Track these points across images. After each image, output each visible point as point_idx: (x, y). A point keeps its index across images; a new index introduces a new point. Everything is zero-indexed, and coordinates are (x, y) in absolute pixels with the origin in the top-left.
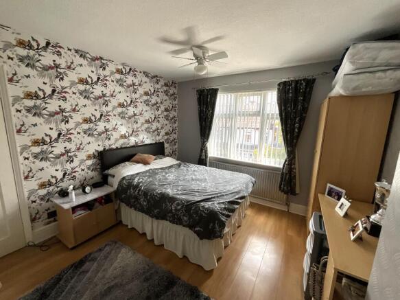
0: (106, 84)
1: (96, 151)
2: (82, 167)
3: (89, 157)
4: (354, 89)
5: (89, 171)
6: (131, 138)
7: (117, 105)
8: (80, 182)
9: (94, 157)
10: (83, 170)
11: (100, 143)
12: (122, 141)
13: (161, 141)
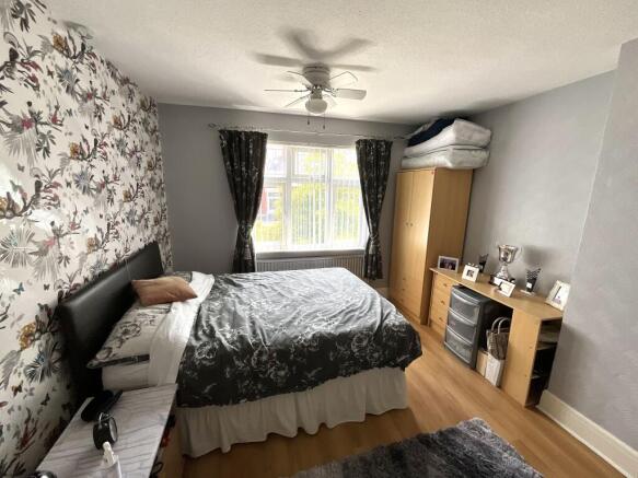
0: (34, 79)
1: (42, 307)
2: (14, 381)
3: (27, 338)
4: (461, 163)
5: (35, 384)
6: (108, 246)
7: (69, 154)
8: (17, 434)
9: (41, 328)
10: (18, 389)
11: (48, 279)
12: (92, 259)
13: (151, 240)
